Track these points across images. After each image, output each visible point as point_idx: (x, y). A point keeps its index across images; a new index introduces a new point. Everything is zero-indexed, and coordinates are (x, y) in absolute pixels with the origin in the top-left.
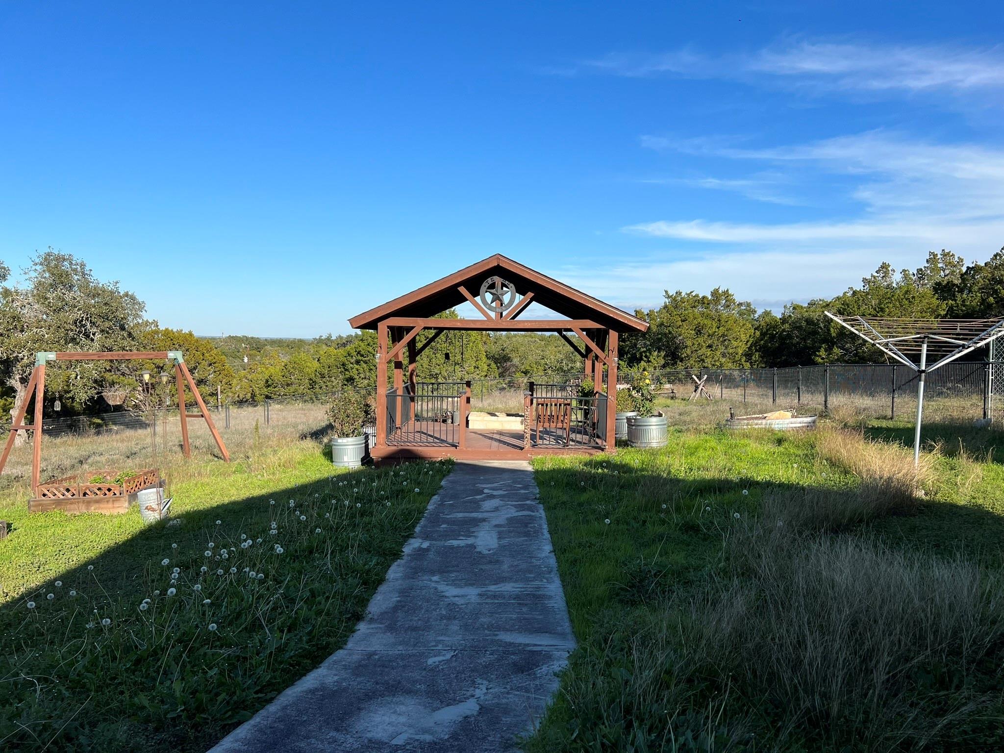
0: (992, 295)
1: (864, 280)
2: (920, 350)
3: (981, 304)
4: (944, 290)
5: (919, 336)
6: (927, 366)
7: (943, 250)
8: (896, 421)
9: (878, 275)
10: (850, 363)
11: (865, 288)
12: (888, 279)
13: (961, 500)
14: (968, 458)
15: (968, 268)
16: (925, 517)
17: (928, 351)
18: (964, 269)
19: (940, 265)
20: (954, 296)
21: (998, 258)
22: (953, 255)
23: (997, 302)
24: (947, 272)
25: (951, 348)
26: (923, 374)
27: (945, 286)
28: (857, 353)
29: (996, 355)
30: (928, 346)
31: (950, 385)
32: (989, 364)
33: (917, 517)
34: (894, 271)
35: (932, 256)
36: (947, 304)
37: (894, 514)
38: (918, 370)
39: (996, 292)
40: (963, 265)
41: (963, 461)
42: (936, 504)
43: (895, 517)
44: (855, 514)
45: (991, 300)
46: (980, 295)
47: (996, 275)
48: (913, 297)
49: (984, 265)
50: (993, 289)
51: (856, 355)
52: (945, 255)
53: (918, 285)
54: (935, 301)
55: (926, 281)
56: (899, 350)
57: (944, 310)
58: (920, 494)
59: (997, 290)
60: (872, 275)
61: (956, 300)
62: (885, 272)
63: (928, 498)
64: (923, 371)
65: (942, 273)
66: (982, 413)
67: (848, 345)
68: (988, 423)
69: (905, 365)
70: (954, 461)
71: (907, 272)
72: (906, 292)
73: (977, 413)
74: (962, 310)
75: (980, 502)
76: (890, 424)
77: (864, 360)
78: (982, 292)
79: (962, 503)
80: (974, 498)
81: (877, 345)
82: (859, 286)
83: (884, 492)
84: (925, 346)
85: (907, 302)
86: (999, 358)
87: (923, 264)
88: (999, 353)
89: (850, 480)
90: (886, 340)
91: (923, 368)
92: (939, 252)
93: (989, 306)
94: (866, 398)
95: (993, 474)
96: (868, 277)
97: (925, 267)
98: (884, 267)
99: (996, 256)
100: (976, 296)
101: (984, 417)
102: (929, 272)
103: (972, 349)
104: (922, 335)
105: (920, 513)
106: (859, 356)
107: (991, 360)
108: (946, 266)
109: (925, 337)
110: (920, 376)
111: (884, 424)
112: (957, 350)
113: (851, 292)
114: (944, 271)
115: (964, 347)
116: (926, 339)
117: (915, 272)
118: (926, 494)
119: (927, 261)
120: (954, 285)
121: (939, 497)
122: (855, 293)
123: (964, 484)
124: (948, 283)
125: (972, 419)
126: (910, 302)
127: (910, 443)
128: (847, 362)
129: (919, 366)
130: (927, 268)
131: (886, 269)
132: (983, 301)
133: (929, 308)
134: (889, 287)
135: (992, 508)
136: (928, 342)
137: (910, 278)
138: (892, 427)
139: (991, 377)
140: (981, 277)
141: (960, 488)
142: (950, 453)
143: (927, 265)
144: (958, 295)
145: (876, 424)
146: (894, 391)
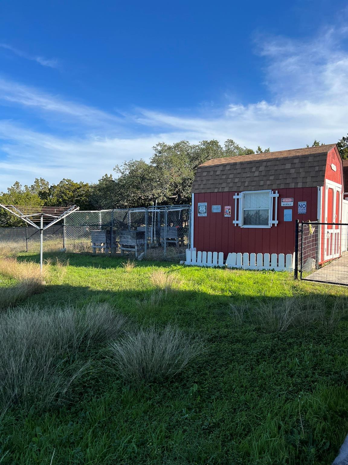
0: (61, 198)
1: (8, 189)
2: (40, 220)
3: (57, 201)
4: (43, 195)
5: (39, 214)
6: (43, 227)
7: (41, 178)
8: (29, 253)
9: (15, 187)
10: (4, 227)
11: (9, 192)
12: (19, 189)
13: (60, 283)
14: (60, 265)
15: (51, 186)
16: (48, 293)
17: (43, 220)
18: (50, 187)
19: (40, 184)
20: (47, 198)
21: (62, 183)
22: (45, 180)
23: (63, 201)
24: (43, 187)
25: (52, 219)
26: (42, 231)
27: (43, 193)
28: (8, 223)
29: (66, 222)
30: (43, 219)
31: (48, 235)
32: (64, 226)
33: (44, 293)
34: (21, 185)
35: (37, 180)
36: (44, 201)
37: (35, 293)
38: (40, 229)
39: (62, 197)
40: (49, 185)
41: (59, 266)
42: (51, 286)
43: (36, 295)
44: (18, 297)
45: (61, 200)
46: (56, 198)
47: (62, 190)
48: (30, 198)
49: (57, 185)
50: (61, 195)
51: (7, 223)
52: (42, 180)
53: (32, 193)
54: (39, 200)
55: (35, 191)
56: (31, 220)
57: (43, 203)
58: (44, 283)
59: (62, 196)
60: (12, 187)
61: (47, 200)
62: (17, 186)
63: (47, 284)
64: (42, 230)
65: (41, 188)
66: (63, 246)
67: (3, 219)
68: (65, 250)
69: (35, 227)
70: (56, 267)
71: (27, 186)
72: (27, 195)
73: (60, 246)
74: (50, 204)
75: (67, 282)
76: (27, 254)
77: (11, 226)
78: (57, 197)
79: (61, 284)
80: (65, 281)
81: (22, 218)
82: (6, 192)
83: (30, 285)
84: (42, 218)
85: (28, 200)
86: (67, 223)
87: (33, 184)
88: (67, 221)
89: (14, 281)
90: (25, 216)
91: (42, 228)
92: (39, 179)
93: (60, 203)
94: (14, 243)
95: (70, 270)
96: (10, 188)
97: (34, 185)
98: (17, 183)
99: (61, 182)
100: (55, 198)
101: (64, 248)
102: (36, 187)
103: (60, 219)
104: (41, 214)
105: (45, 291)
106: (8, 224)
107: (65, 224)
108: (42, 185)
109: (42, 214)
110: (41, 232)
111: (24, 254)
112: (55, 220)
113: (3, 194)
114: (42, 187)
115: (57, 219)
116: (42, 215)
117: (30, 187)
118: (46, 283)
119: (35, 182)
120: (47, 193)
121: (52, 283)
122: (4, 195)
123: (61, 276)
124: (44, 192)
125: (59, 249)
126: (29, 200)
127: (38, 261)
128: (3, 227)
129: (40, 227)
130: (35, 185)
131: (18, 184)
132: (58, 200)
133: (37, 203)
134: (19, 193)
135: (72, 284)
136: (43, 217)
137: (28, 189)
138: (28, 255)
139: (65, 231)
140: (56, 190)
141: (59, 278)
142: (54, 264)
143: (35, 184)
144: (48, 197)
145: (20, 254)
146: (27, 239)
